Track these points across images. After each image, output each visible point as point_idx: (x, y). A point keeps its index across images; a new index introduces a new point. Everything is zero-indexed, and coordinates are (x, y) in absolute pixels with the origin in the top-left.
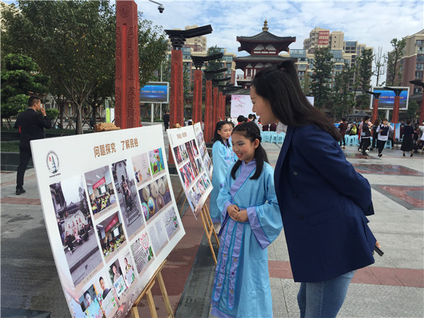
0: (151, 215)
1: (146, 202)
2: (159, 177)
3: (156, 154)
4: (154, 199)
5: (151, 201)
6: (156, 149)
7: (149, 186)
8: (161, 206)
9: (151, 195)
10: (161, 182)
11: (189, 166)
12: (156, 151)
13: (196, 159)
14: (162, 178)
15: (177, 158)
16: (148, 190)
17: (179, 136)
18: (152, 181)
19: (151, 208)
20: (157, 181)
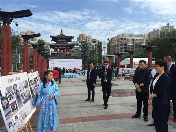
0: (25, 102)
1: (23, 98)
2: (27, 90)
3: (26, 82)
4: (26, 97)
5: (25, 98)
6: (25, 80)
7: (24, 92)
8: (28, 100)
9: (25, 96)
10: (27, 91)
11: (36, 87)
12: (25, 81)
13: (38, 84)
14: (28, 90)
15: (31, 84)
16: (24, 94)
17: (31, 76)
18: (25, 91)
19: (25, 100)
20: (26, 91)
